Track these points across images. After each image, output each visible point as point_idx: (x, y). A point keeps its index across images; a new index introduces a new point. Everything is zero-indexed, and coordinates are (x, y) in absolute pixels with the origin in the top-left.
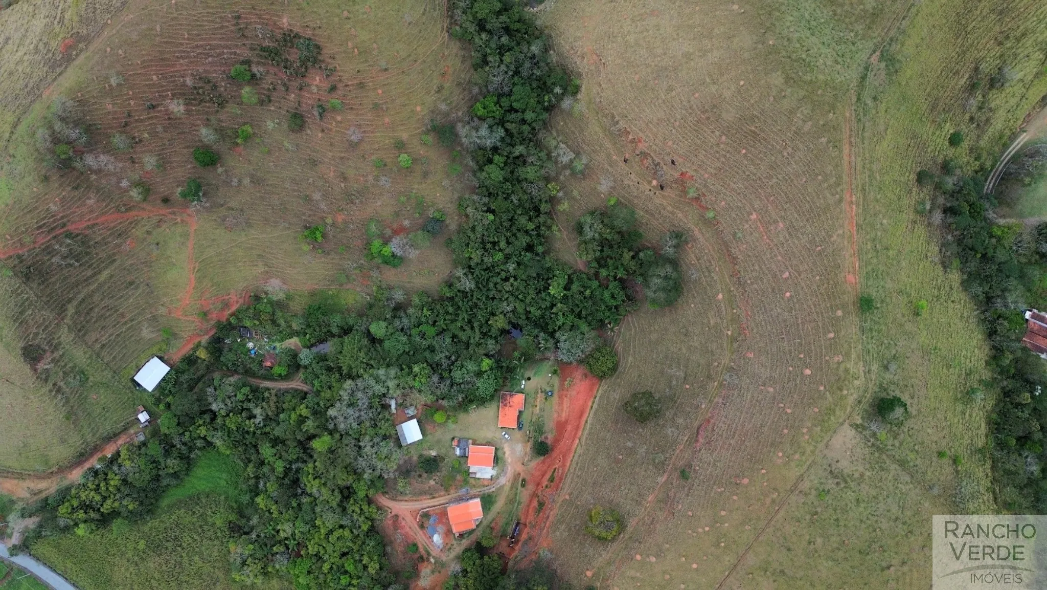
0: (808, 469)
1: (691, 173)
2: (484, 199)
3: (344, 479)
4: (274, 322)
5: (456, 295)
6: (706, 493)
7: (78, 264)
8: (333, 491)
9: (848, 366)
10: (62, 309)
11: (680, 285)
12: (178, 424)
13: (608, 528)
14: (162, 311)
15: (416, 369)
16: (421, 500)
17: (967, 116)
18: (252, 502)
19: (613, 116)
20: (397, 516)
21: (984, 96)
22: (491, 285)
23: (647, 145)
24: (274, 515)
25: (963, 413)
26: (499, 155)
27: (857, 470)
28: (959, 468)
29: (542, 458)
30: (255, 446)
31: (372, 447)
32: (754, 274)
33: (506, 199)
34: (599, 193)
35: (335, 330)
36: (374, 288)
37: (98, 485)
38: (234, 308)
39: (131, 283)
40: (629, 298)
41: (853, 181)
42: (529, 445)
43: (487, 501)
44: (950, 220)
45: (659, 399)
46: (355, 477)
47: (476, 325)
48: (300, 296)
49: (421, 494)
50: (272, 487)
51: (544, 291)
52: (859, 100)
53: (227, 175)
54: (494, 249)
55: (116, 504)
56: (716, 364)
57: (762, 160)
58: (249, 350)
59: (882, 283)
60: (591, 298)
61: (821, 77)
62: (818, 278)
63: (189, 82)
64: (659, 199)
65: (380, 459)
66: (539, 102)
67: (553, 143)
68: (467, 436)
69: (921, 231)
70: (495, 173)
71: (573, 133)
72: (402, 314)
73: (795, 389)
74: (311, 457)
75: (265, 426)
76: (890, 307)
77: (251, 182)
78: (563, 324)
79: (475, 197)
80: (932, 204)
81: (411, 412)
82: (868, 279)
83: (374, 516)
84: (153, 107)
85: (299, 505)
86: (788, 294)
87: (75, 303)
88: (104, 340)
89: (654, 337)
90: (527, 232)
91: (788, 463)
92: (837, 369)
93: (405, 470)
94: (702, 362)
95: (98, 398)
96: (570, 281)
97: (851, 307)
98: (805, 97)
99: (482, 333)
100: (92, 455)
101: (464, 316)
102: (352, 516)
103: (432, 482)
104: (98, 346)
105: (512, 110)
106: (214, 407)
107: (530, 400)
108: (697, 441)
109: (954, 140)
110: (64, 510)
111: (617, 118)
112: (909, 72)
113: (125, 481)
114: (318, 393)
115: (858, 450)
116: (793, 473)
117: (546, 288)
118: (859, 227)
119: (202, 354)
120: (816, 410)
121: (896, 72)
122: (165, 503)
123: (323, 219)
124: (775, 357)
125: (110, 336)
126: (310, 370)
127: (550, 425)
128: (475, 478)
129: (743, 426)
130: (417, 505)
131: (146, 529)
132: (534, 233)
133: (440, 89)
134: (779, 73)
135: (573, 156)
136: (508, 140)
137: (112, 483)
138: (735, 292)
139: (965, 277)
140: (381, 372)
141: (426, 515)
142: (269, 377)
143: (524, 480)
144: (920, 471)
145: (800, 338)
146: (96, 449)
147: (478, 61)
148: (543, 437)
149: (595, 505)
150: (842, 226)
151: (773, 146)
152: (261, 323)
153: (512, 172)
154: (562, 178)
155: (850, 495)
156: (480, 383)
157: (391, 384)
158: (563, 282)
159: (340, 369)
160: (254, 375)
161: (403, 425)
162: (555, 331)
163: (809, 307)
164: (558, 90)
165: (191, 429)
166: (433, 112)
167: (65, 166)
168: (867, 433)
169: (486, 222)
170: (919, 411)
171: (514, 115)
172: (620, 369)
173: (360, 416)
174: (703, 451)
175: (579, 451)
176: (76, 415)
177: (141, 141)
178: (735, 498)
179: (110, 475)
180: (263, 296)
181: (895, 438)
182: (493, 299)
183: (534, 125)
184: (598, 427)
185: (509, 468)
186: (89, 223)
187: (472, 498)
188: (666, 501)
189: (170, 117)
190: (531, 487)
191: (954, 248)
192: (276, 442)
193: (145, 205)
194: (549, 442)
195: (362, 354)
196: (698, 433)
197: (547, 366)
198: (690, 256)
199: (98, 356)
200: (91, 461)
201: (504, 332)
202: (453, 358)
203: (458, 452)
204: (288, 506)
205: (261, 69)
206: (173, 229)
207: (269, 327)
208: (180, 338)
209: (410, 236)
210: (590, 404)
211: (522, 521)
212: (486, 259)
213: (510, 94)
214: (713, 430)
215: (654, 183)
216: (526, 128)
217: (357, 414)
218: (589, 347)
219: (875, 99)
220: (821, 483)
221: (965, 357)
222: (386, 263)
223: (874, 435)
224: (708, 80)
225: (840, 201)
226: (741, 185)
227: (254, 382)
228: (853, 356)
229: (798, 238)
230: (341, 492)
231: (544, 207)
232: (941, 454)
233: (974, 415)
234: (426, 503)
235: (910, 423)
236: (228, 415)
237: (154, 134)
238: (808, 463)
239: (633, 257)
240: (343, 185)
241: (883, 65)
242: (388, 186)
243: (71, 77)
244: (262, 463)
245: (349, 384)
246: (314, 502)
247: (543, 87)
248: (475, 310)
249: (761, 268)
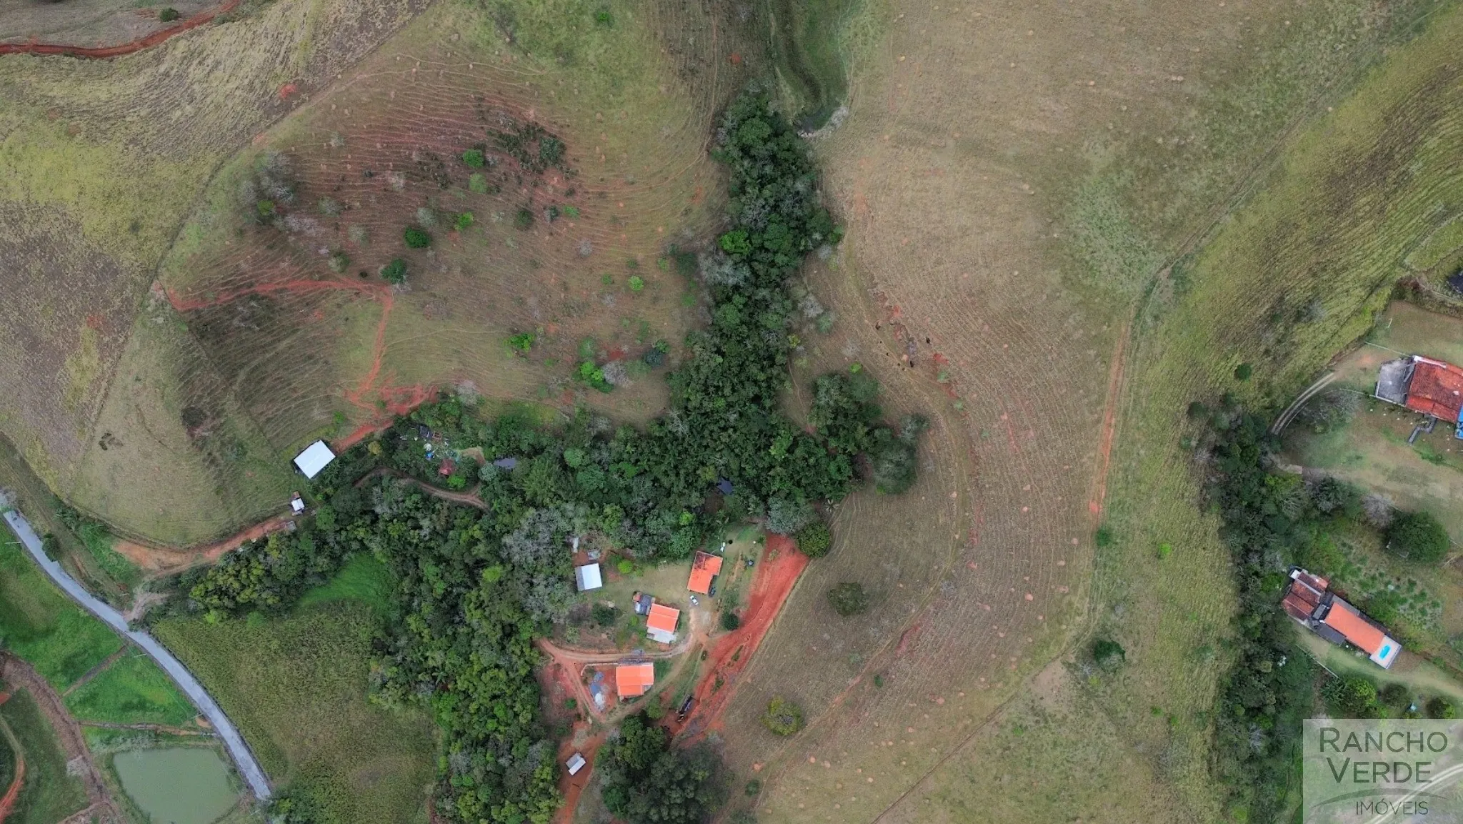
0: (1009, 701)
1: (945, 357)
2: (715, 339)
3: (508, 615)
4: (458, 426)
5: (666, 436)
6: (897, 705)
7: (258, 329)
8: (495, 625)
9: (1073, 599)
10: (233, 375)
11: (914, 473)
12: (336, 521)
13: (786, 723)
14: (339, 393)
15: (608, 510)
16: (588, 653)
17: (1262, 348)
18: (401, 621)
19: (872, 277)
20: (559, 665)
21: (1286, 329)
22: (706, 433)
23: (903, 316)
24: (425, 640)
25: (1191, 671)
26: (740, 294)
27: (1060, 711)
28: (1173, 729)
29: (730, 632)
30: (416, 560)
31: (546, 587)
32: (995, 479)
33: (739, 342)
34: (843, 356)
35: (525, 447)
36: (577, 410)
37: (239, 571)
38: (416, 403)
39: (310, 357)
40: (857, 475)
41: (1116, 404)
42: (718, 614)
43: (661, 668)
44: (1216, 460)
45: (867, 594)
46: (521, 615)
47: (682, 472)
48: (493, 403)
49: (590, 646)
50: (427, 609)
51: (764, 449)
52: (1138, 316)
53: (436, 260)
54: (717, 393)
55: (255, 595)
56: (936, 567)
57: (1023, 359)
58: (427, 453)
59: (1127, 518)
60: (814, 466)
61: (1102, 284)
62: (1060, 498)
63: (415, 157)
64: (906, 377)
65: (553, 602)
66: (794, 245)
67: (802, 292)
68: (651, 592)
69: (1181, 469)
70: (731, 315)
71: (826, 285)
72: (603, 445)
73: (1013, 613)
74: (476, 583)
75: (430, 539)
76: (1130, 545)
77: (462, 271)
78: (779, 490)
79: (706, 335)
80: (1200, 440)
81: (594, 555)
82: (1112, 510)
83: (534, 660)
84: (371, 175)
85: (454, 633)
86: (1025, 509)
87: (247, 369)
88: (270, 414)
89: (876, 523)
90: (756, 382)
91: (988, 690)
92: (1061, 601)
93: (576, 616)
94: (922, 562)
95: (254, 476)
96: (795, 444)
97: (1088, 536)
98: (1081, 302)
99: (686, 481)
100: (235, 536)
101: (670, 459)
102: (511, 657)
103: (604, 636)
104: (263, 419)
105: (762, 248)
106: (378, 510)
107: (727, 565)
108: (899, 647)
109: (1242, 373)
110: (198, 593)
111: (876, 280)
112: (1200, 294)
113: (268, 573)
114: (495, 515)
115: (1066, 690)
116: (992, 702)
117: (768, 446)
118: (1113, 453)
119: (374, 449)
120: (1030, 640)
121: (1185, 292)
122: (306, 602)
123: (535, 326)
124: (999, 574)
125: (277, 410)
126: (490, 487)
127: (744, 598)
128: (652, 641)
129: (950, 642)
130: (583, 658)
131: (281, 628)
132: (764, 385)
133: (687, 212)
134: (1057, 271)
135: (821, 311)
136: (753, 280)
137: (255, 572)
138: (971, 494)
139: (1223, 524)
140: (569, 507)
141: (592, 671)
142: (446, 487)
143: (705, 652)
144: (1128, 724)
145: (1029, 558)
146: (241, 530)
147: (735, 189)
148: (735, 609)
149: (777, 694)
150: (1095, 449)
151: (1037, 347)
152: (444, 424)
153: (751, 315)
154: (805, 331)
155: (1048, 737)
156: (674, 539)
157: (578, 522)
158: (786, 444)
159: (523, 493)
160: (427, 481)
161: (584, 569)
162: (768, 495)
163: (1045, 527)
164: (817, 236)
165: (348, 528)
166: (676, 235)
167: (265, 222)
168: (1078, 674)
169: (713, 364)
170: (1140, 661)
171: (763, 255)
172: (833, 551)
173: (538, 550)
174: (903, 660)
175: (770, 632)
176: (226, 490)
177: (350, 208)
178: (926, 716)
179: (253, 563)
180: (452, 395)
181: (1108, 685)
182: (706, 447)
183: (784, 269)
184: (798, 610)
185: (692, 636)
186: (277, 287)
187: (644, 662)
188: (853, 706)
189: (387, 190)
190: (711, 662)
191: (1216, 491)
192: (439, 560)
193: (340, 276)
194: (740, 616)
195: (551, 482)
196: (902, 639)
197: (753, 532)
198: (930, 445)
199: (261, 430)
200: (233, 542)
201: (710, 485)
202: (650, 504)
203: (638, 608)
204: (442, 633)
205: (496, 157)
206: (366, 305)
207: (452, 432)
208: (351, 425)
209: (627, 364)
210: (793, 583)
211: (695, 697)
212: (705, 404)
213: (764, 231)
214: (918, 639)
215: (905, 357)
216: (774, 271)
217: (536, 548)
218: (800, 521)
219: (1156, 318)
220: (1020, 718)
221: (1207, 611)
222: (595, 386)
223: (1085, 677)
224: (981, 262)
225: (1098, 421)
226: (996, 381)
227: (428, 489)
228: (1081, 590)
229: (1046, 450)
230: (503, 628)
231: (779, 359)
232: (1155, 710)
233: (1204, 674)
234: (593, 658)
235: (1127, 672)
236: (391, 521)
237: (365, 205)
238: (1010, 695)
239: (868, 434)
240: (562, 295)
241: (1172, 282)
242: (612, 306)
243: (286, 128)
244: (420, 580)
245: (531, 512)
246: (472, 634)
247: (801, 228)
248: (683, 456)
249: (1002, 473)
